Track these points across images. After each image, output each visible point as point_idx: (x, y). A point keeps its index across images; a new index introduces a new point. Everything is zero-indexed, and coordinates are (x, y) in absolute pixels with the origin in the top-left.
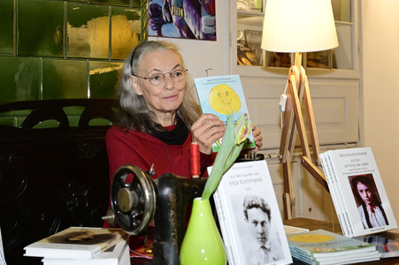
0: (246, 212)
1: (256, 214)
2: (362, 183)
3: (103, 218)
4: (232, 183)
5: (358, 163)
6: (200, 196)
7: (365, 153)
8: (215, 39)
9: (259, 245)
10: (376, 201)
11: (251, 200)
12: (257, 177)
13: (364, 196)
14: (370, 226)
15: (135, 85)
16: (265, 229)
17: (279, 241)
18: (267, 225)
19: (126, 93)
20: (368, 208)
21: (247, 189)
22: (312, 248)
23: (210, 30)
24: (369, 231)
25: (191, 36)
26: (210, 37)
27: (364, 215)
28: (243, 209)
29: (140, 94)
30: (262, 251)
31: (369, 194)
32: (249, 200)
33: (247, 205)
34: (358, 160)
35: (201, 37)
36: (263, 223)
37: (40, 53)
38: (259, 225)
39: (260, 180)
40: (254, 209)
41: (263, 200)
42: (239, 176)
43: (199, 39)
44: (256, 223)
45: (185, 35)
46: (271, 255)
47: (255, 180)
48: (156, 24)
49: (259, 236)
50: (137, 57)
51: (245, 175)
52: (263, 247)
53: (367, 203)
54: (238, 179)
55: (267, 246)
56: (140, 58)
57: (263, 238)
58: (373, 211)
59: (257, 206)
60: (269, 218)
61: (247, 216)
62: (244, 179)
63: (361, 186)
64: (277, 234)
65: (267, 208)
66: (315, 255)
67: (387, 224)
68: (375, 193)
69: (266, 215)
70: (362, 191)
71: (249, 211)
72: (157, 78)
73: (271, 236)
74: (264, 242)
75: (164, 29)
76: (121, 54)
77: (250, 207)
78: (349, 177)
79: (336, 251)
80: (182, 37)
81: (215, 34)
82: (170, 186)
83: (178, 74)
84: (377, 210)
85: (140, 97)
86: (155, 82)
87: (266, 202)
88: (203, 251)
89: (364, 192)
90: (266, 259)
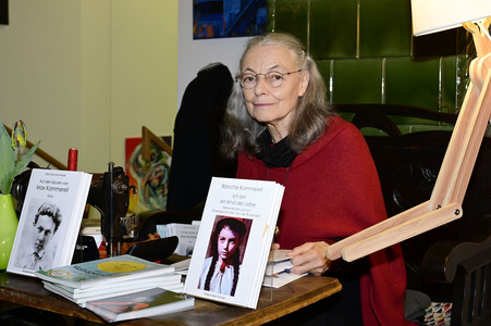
0: (37, 217)
2: (231, 229)
4: (38, 187)
5: (241, 201)
9: (34, 250)
11: (47, 207)
12: (65, 187)
13: (222, 246)
14: (207, 287)
16: (46, 237)
18: (50, 235)
20: (219, 263)
21: (49, 196)
27: (208, 270)
30: (33, 257)
33: (42, 210)
34: (244, 197)
36: (47, 232)
38: (43, 232)
39: (66, 190)
40: (46, 216)
41: (58, 210)
42: (48, 182)
44: (41, 229)
47: (61, 190)
49: (38, 242)
51: (54, 183)
52: (36, 254)
53: (222, 256)
54: (45, 185)
55: (40, 254)
57: (41, 245)
58: (223, 270)
59: (50, 214)
60: (56, 229)
61: (36, 220)
62: (51, 185)
65: (59, 219)
67: (233, 294)
68: (241, 247)
69: (54, 226)
70: (224, 239)
71: (41, 217)
74: (39, 250)
77: (43, 213)
78: (218, 217)
84: (230, 271)
87: (60, 213)
89: (226, 241)
90: (34, 267)
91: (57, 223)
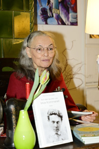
0: (49, 117)
1: (54, 118)
4: (42, 103)
6: (23, 109)
8: (77, 25)
9: (55, 132)
12: (57, 100)
15: (28, 53)
16: (58, 125)
18: (60, 123)
19: (23, 56)
21: (50, 106)
22: (83, 135)
26: (74, 24)
29: (30, 57)
32: (51, 111)
33: (49, 113)
36: (57, 122)
38: (56, 123)
40: (53, 115)
43: (68, 25)
44: (54, 122)
45: (60, 23)
46: (61, 137)
47: (55, 102)
49: (55, 128)
51: (50, 99)
52: (57, 134)
54: (45, 101)
55: (59, 133)
57: (57, 129)
59: (55, 114)
60: (62, 120)
61: (49, 119)
65: (61, 115)
71: (50, 116)
72: (40, 49)
74: (58, 131)
76: (19, 35)
77: (51, 114)
80: (59, 24)
81: (77, 22)
83: (51, 49)
87: (60, 112)
88: (24, 137)
90: (58, 140)
91: (61, 117)
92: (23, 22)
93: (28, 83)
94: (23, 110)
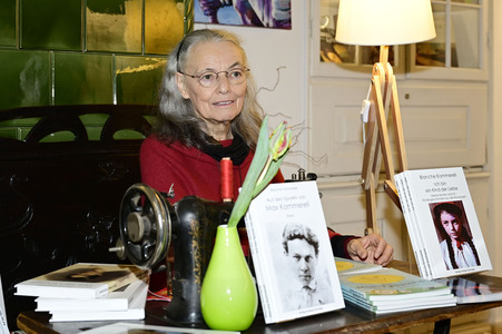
0: (286, 244)
1: (300, 246)
2: (448, 212)
3: (111, 250)
4: (268, 208)
5: (444, 187)
6: (226, 223)
7: (454, 175)
8: (289, 28)
9: (301, 284)
10: (464, 236)
11: (293, 229)
12: (304, 201)
13: (449, 228)
14: (455, 266)
15: (181, 86)
16: (309, 265)
17: (329, 281)
18: (313, 260)
20: (454, 243)
21: (288, 216)
22: (369, 291)
23: (283, 16)
24: (453, 273)
25: (257, 23)
26: (284, 25)
27: (447, 252)
28: (282, 240)
29: (187, 97)
30: (305, 292)
31: (456, 227)
32: (291, 230)
33: (287, 235)
34: (444, 184)
35: (271, 24)
36: (307, 258)
37: (51, 45)
38: (303, 260)
39: (306, 205)
40: (297, 240)
41: (309, 230)
42: (278, 200)
43: (268, 26)
44: (298, 257)
45: (249, 21)
46: (316, 297)
47: (300, 205)
48: (210, 8)
49: (302, 273)
50: (186, 49)
51: (287, 199)
52: (307, 287)
53: (453, 237)
54: (277, 204)
55: (312, 285)
56: (189, 50)
57: (308, 275)
58: (460, 248)
59: (300, 237)
60: (317, 252)
61: (287, 249)
62: (284, 203)
63: (445, 216)
64: (326, 271)
65: (315, 239)
66: (372, 298)
67: (479, 264)
68: (465, 225)
69: (313, 248)
70: (446, 222)
71: (290, 242)
72: (208, 77)
73: (317, 273)
74: (308, 281)
75: (220, 13)
76: (157, 46)
77: (292, 238)
78: (430, 205)
79: (399, 293)
80: (245, 24)
81: (290, 21)
82: (193, 211)
83: (237, 74)
84: (466, 247)
85: (187, 102)
86: (206, 83)
87: (312, 233)
89: (450, 224)
90: (310, 303)
91: (315, 245)
92: (167, 12)
93: (228, 159)
94: (225, 226)
